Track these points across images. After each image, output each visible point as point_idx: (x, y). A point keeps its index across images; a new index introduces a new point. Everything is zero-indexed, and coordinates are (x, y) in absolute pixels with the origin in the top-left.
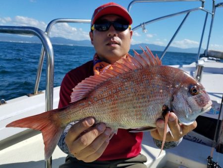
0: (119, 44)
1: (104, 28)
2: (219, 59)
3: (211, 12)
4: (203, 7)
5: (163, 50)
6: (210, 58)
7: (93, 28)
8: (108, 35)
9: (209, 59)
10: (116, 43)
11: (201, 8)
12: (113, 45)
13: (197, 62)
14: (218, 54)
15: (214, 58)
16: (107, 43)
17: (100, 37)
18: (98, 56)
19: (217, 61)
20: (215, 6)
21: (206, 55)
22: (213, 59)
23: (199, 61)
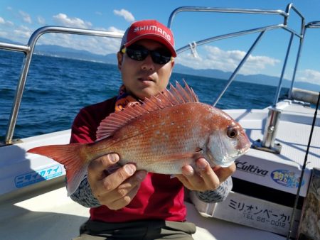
0: (154, 81)
1: (139, 54)
2: (309, 104)
3: (299, 34)
4: (285, 24)
5: (228, 79)
6: (295, 101)
7: (124, 51)
8: (142, 68)
9: (293, 103)
10: (151, 80)
11: (282, 25)
12: (146, 82)
13: (274, 106)
14: (307, 96)
15: (302, 102)
16: (140, 77)
17: (131, 67)
18: (125, 89)
19: (304, 105)
20: (305, 27)
21: (289, 97)
22: (299, 103)
23: (277, 104)
